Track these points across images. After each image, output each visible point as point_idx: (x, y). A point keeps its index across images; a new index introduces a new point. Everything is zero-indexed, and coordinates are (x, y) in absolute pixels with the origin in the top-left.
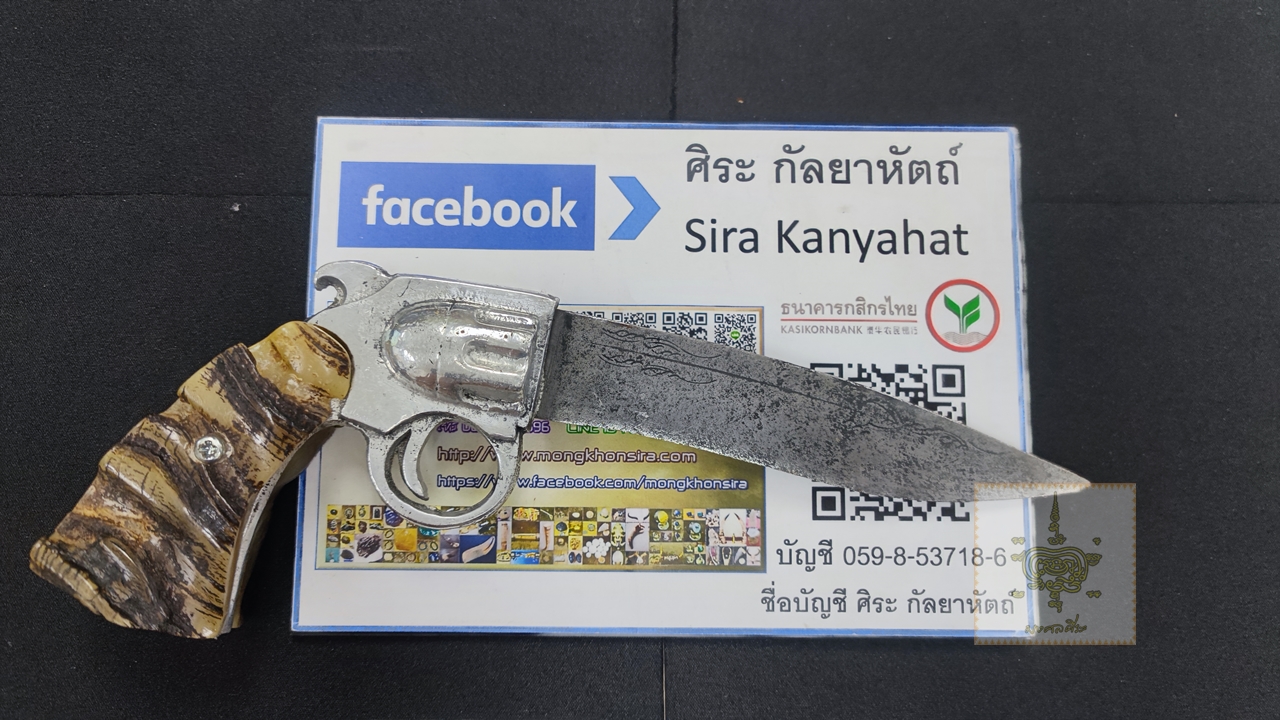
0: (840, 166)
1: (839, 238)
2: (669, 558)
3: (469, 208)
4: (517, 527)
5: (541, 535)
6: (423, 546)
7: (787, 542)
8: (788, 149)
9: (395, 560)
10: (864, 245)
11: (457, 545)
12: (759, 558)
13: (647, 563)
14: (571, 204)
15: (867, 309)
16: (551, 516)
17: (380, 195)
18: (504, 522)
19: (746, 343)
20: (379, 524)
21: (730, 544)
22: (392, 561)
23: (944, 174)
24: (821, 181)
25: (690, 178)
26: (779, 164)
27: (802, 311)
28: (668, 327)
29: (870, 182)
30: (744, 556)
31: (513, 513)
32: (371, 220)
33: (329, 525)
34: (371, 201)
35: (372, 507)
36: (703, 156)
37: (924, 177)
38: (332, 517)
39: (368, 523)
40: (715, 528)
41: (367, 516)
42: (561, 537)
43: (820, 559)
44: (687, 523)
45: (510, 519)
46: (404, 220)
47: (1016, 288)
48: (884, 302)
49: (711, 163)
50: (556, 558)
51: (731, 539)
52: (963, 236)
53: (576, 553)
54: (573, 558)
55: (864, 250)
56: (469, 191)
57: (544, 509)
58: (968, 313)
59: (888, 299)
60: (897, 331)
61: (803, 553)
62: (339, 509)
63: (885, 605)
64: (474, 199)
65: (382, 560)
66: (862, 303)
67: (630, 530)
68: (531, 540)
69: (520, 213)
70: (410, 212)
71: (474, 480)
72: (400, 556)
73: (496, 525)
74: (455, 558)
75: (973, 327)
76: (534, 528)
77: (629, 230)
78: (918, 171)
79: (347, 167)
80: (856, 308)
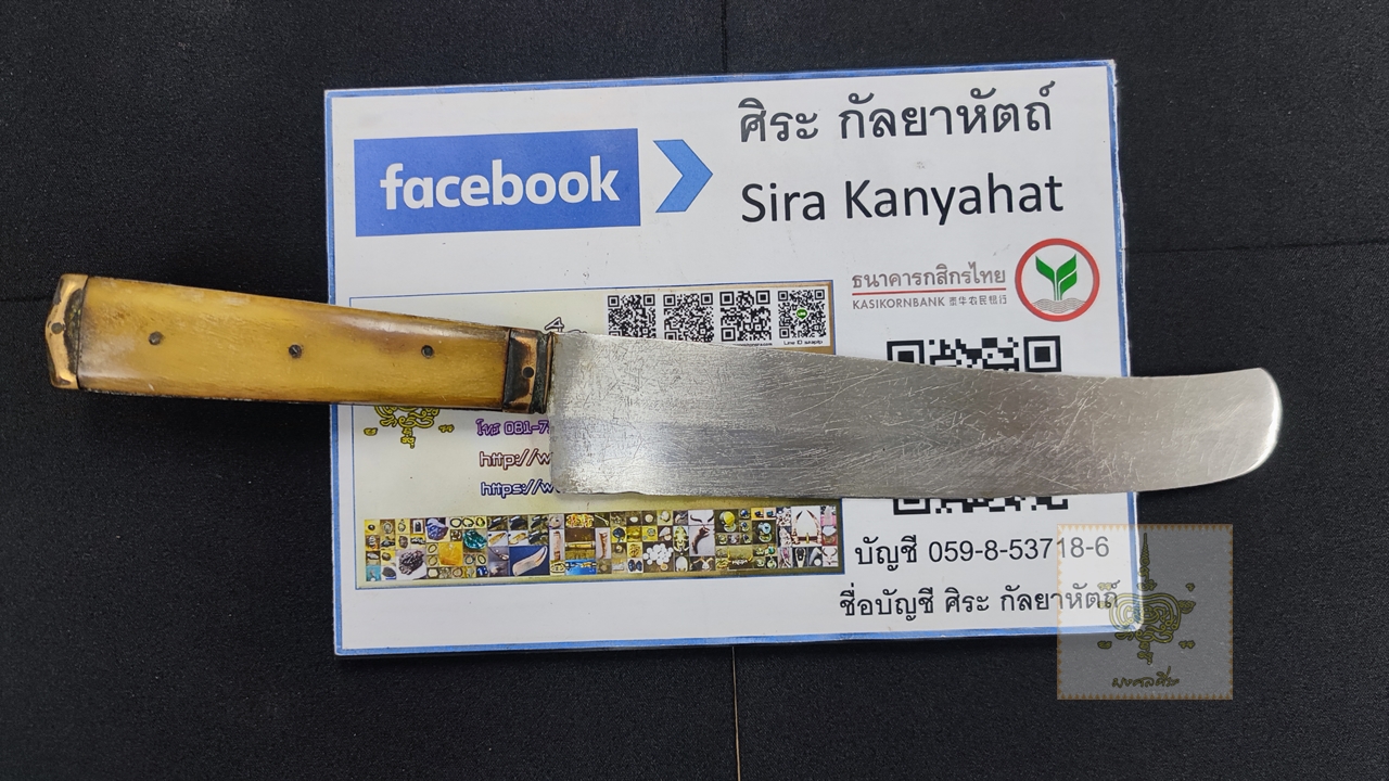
0: (915, 115)
1: (916, 198)
2: (738, 563)
3: (497, 185)
4: (571, 535)
5: (597, 543)
6: (470, 560)
7: (867, 540)
8: (854, 98)
9: (441, 576)
10: (944, 205)
11: (506, 557)
12: (836, 558)
13: (714, 569)
14: (612, 175)
15: (949, 278)
16: (606, 522)
17: (398, 175)
18: (555, 531)
19: (814, 322)
20: (421, 538)
21: (803, 544)
22: (437, 577)
23: (1034, 119)
24: (893, 133)
25: (745, 139)
26: (845, 115)
27: (876, 284)
28: (726, 308)
29: (949, 132)
30: (819, 557)
31: (566, 520)
32: (391, 204)
33: (368, 544)
34: (390, 183)
35: (412, 520)
36: (758, 111)
37: (1011, 123)
38: (371, 532)
39: (408, 536)
40: (786, 528)
41: (408, 530)
42: (620, 544)
43: (903, 557)
44: (756, 524)
45: (563, 527)
46: (427, 202)
47: (1118, 246)
48: (968, 269)
49: (767, 119)
50: (614, 567)
51: (804, 539)
52: (1056, 188)
53: (636, 560)
54: (633, 566)
55: (944, 211)
56: (497, 165)
57: (599, 514)
58: (1064, 277)
59: (973, 265)
60: (982, 299)
61: (884, 552)
62: (377, 523)
63: (975, 603)
64: (504, 173)
65: (426, 577)
66: (943, 270)
67: (693, 534)
68: (586, 549)
69: (556, 188)
70: (433, 192)
71: (521, 486)
72: (445, 571)
73: (547, 534)
74: (504, 572)
75: (1068, 294)
76: (590, 535)
77: (678, 201)
78: (1005, 116)
79: (361, 146)
80: (936, 277)
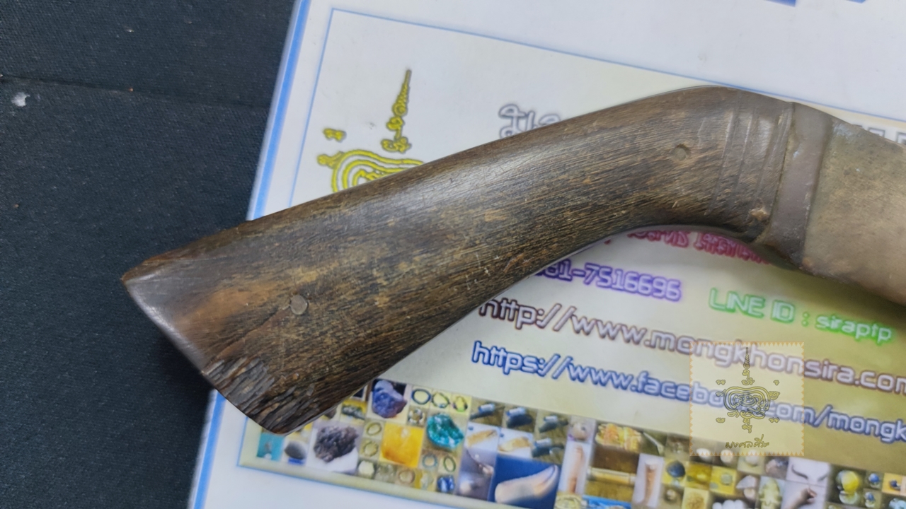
4: (602, 457)
5: (639, 480)
6: (430, 462)
9: (379, 476)
11: (489, 470)
16: (660, 447)
18: (578, 444)
20: (359, 409)
22: (373, 477)
31: (597, 431)
42: (673, 488)
45: (591, 441)
57: (652, 434)
65: (354, 473)
67: (794, 496)
68: (619, 484)
71: (538, 361)
72: (386, 470)
73: (562, 447)
74: (485, 492)
76: (629, 465)
